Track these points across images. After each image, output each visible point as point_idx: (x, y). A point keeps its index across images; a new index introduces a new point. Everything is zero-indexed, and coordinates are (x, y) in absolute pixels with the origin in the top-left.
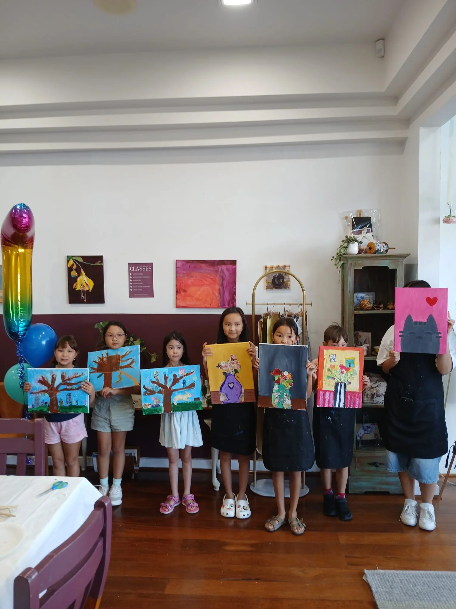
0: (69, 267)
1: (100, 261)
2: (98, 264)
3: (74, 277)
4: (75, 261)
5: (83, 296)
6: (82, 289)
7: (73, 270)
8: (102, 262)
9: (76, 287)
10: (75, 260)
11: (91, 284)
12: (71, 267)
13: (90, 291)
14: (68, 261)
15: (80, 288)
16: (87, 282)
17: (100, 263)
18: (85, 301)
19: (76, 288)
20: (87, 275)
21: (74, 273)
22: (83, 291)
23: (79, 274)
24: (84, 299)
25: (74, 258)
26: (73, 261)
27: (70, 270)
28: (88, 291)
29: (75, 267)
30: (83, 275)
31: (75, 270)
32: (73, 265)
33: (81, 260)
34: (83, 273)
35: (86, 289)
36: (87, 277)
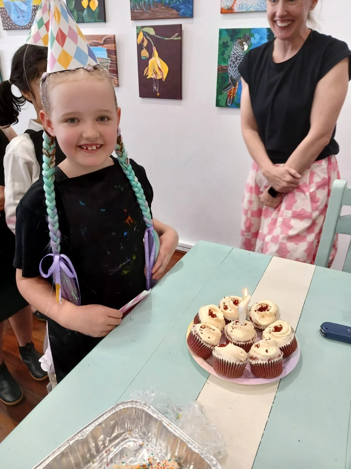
0: (138, 44)
1: (177, 34)
2: (174, 38)
3: (145, 58)
4: (146, 34)
5: (155, 88)
6: (154, 76)
7: (143, 49)
8: (181, 34)
9: (147, 74)
10: (146, 32)
11: (165, 69)
12: (140, 43)
13: (164, 81)
14: (138, 34)
15: (152, 75)
16: (160, 67)
17: (177, 36)
18: (158, 94)
19: (148, 76)
20: (160, 56)
21: (145, 53)
22: (155, 80)
23: (151, 55)
24: (157, 92)
25: (145, 30)
26: (144, 35)
27: (140, 47)
28: (161, 79)
29: (145, 44)
30: (155, 56)
31: (146, 48)
32: (143, 41)
33: (152, 32)
34: (156, 53)
35: (160, 77)
36: (161, 60)
